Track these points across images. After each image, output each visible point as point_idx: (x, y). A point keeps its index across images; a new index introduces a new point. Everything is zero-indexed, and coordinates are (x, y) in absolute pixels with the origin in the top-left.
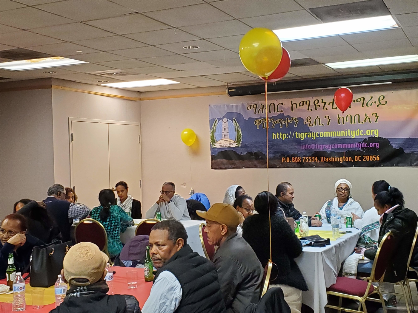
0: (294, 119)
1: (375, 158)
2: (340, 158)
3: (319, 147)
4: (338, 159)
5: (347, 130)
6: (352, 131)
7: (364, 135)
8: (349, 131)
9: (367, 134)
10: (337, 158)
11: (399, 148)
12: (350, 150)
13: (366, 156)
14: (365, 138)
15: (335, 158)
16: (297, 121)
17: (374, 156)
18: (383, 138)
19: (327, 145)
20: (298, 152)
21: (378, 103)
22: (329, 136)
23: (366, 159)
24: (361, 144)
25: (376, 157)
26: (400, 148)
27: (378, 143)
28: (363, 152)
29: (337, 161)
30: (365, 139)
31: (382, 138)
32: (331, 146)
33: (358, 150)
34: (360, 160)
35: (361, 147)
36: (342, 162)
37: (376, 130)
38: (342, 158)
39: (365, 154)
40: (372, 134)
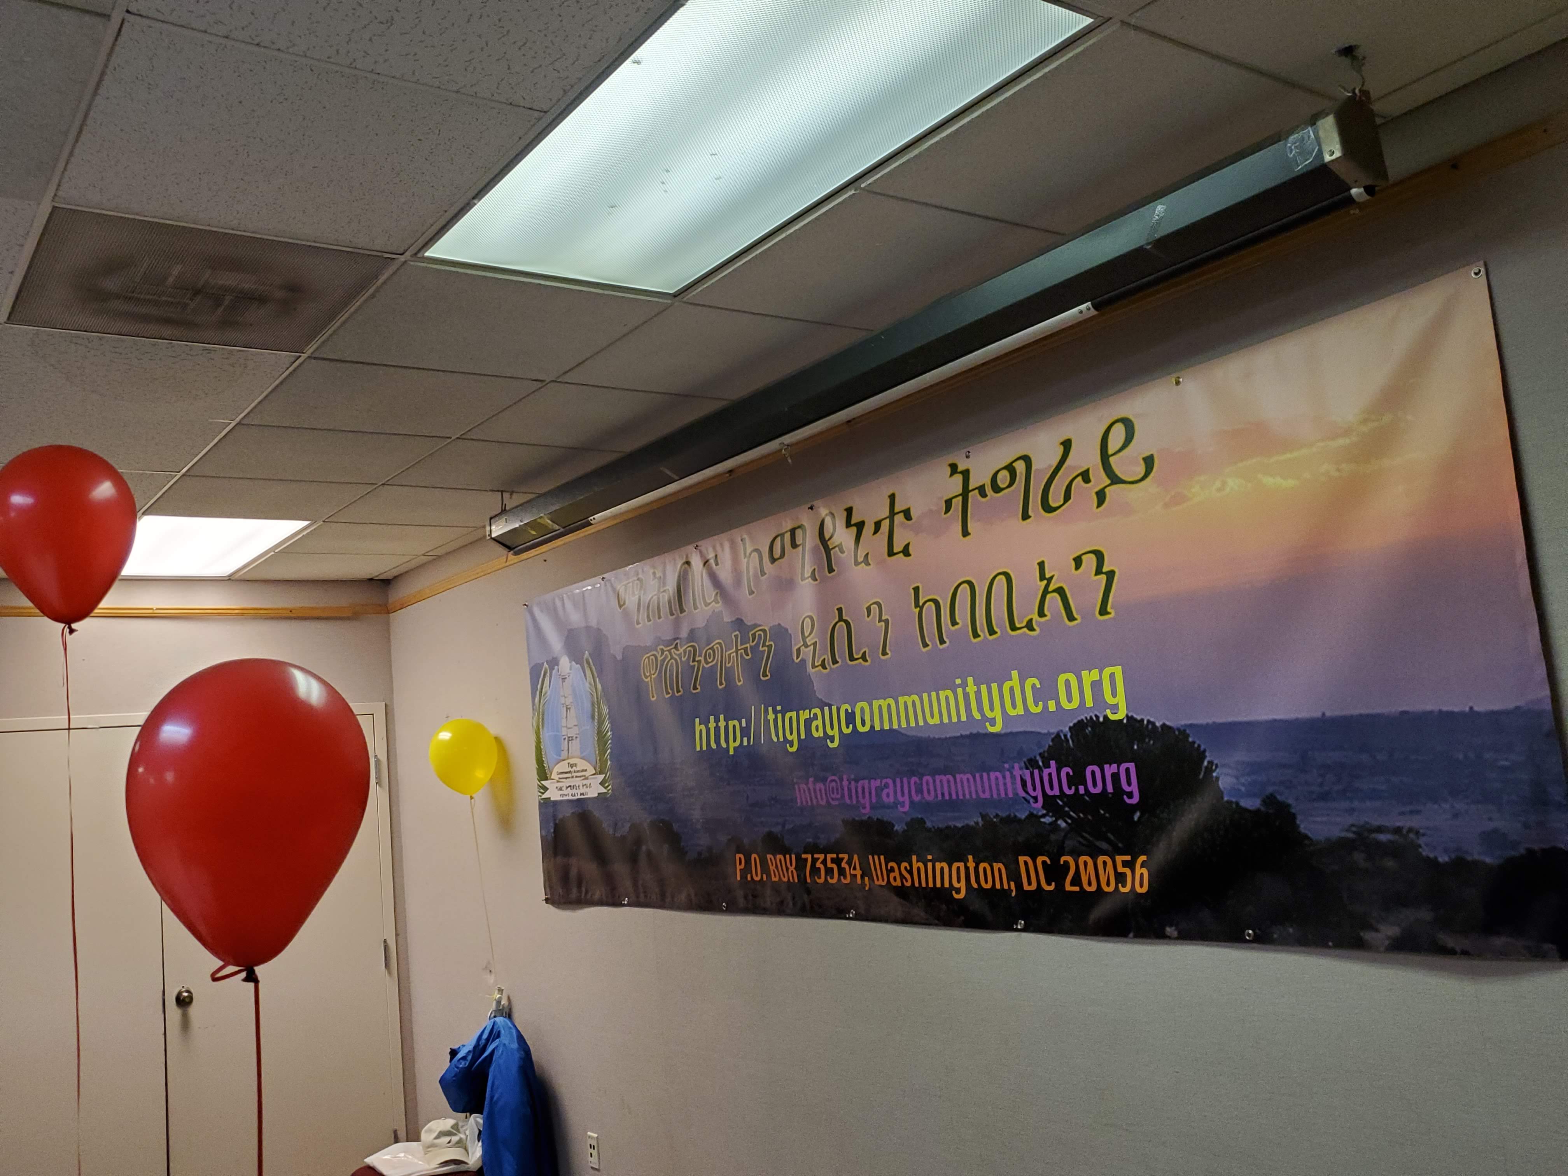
0: (760, 635)
1: (1127, 871)
2: (955, 865)
3: (857, 797)
4: (942, 869)
5: (964, 685)
6: (984, 688)
7: (1045, 707)
8: (971, 689)
9: (1066, 705)
10: (938, 865)
11: (1264, 802)
12: (992, 813)
13: (1076, 854)
14: (1054, 730)
15: (930, 865)
16: (770, 647)
17: (1119, 859)
18: (1158, 724)
19: (890, 781)
20: (784, 826)
21: (1100, 479)
22: (895, 726)
23: (1076, 881)
24: (1036, 772)
25: (1130, 865)
26: (1270, 800)
27: (1132, 766)
28: (1054, 825)
29: (939, 885)
30: (1058, 735)
31: (1153, 724)
32: (909, 783)
33: (1031, 815)
34: (1049, 884)
35: (1039, 793)
36: (961, 896)
37: (1107, 671)
38: (961, 865)
39: (1069, 844)
40: (1089, 703)
